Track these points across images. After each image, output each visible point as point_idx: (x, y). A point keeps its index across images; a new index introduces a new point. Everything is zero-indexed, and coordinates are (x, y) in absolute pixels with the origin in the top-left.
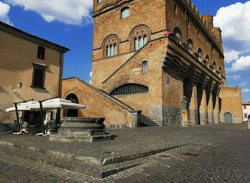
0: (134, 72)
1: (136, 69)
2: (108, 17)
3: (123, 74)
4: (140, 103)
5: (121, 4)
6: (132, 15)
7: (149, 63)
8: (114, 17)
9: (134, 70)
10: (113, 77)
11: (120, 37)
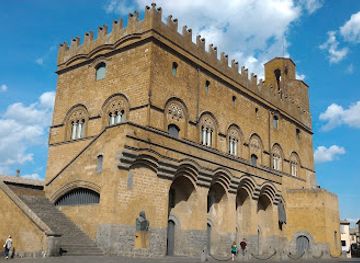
0: (87, 170)
1: (88, 167)
2: (77, 76)
3: (73, 173)
4: (89, 220)
5: (96, 57)
6: (109, 77)
7: (105, 159)
8: (85, 76)
9: (86, 168)
10: (60, 177)
11: (90, 109)
